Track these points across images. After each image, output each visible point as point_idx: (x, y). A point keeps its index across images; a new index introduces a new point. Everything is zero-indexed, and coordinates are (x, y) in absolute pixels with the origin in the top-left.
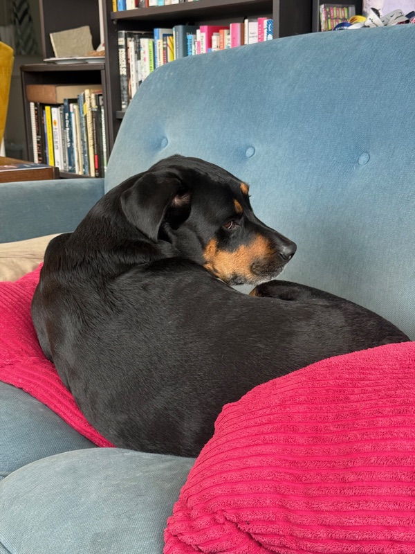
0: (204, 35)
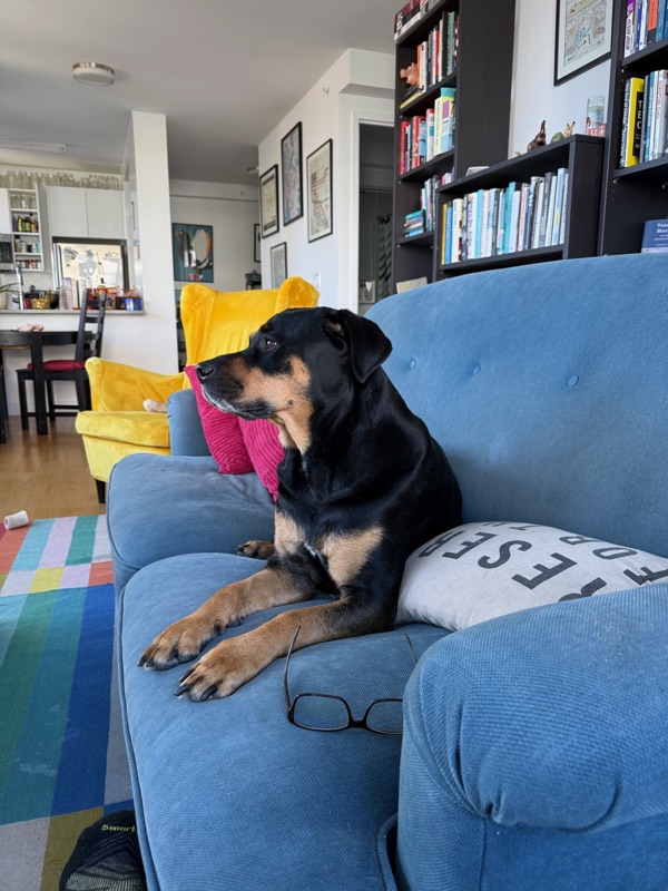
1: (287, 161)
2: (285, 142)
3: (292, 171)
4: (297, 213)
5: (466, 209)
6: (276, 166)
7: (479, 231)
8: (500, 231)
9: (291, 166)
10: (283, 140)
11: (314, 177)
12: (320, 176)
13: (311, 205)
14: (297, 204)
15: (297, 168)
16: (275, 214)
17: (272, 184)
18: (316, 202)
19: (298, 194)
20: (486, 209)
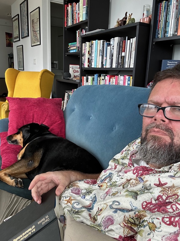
0: (108, 78)
1: (22, 13)
2: (21, 6)
3: (24, 18)
4: (26, 35)
5: (91, 47)
6: (18, 15)
7: (96, 56)
9: (24, 16)
10: (20, 5)
11: (33, 21)
12: (35, 21)
13: (32, 32)
14: (27, 31)
15: (26, 17)
16: (18, 33)
17: (17, 22)
18: (34, 31)
19: (27, 27)
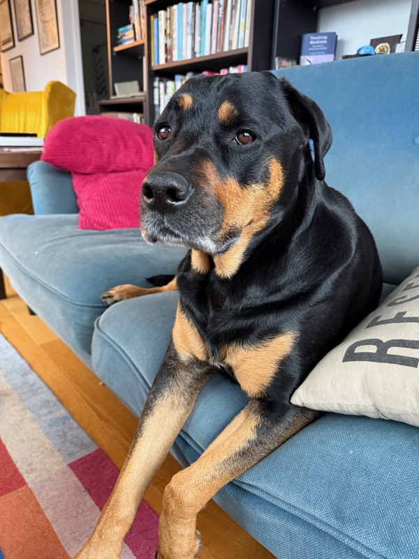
4: (28, 31)
5: (169, 19)
7: (180, 38)
8: (198, 38)
13: (40, 24)
14: (28, 24)
16: (10, 31)
18: (44, 22)
19: (28, 15)
20: (184, 19)
